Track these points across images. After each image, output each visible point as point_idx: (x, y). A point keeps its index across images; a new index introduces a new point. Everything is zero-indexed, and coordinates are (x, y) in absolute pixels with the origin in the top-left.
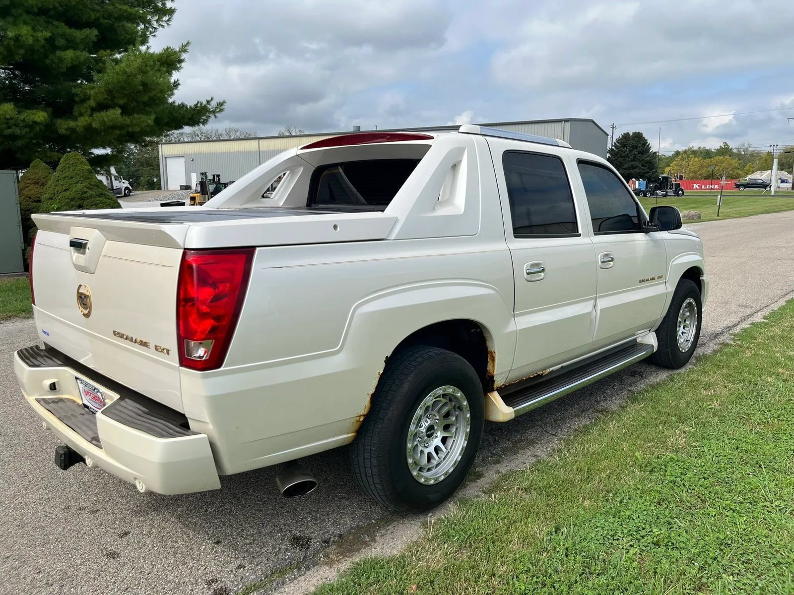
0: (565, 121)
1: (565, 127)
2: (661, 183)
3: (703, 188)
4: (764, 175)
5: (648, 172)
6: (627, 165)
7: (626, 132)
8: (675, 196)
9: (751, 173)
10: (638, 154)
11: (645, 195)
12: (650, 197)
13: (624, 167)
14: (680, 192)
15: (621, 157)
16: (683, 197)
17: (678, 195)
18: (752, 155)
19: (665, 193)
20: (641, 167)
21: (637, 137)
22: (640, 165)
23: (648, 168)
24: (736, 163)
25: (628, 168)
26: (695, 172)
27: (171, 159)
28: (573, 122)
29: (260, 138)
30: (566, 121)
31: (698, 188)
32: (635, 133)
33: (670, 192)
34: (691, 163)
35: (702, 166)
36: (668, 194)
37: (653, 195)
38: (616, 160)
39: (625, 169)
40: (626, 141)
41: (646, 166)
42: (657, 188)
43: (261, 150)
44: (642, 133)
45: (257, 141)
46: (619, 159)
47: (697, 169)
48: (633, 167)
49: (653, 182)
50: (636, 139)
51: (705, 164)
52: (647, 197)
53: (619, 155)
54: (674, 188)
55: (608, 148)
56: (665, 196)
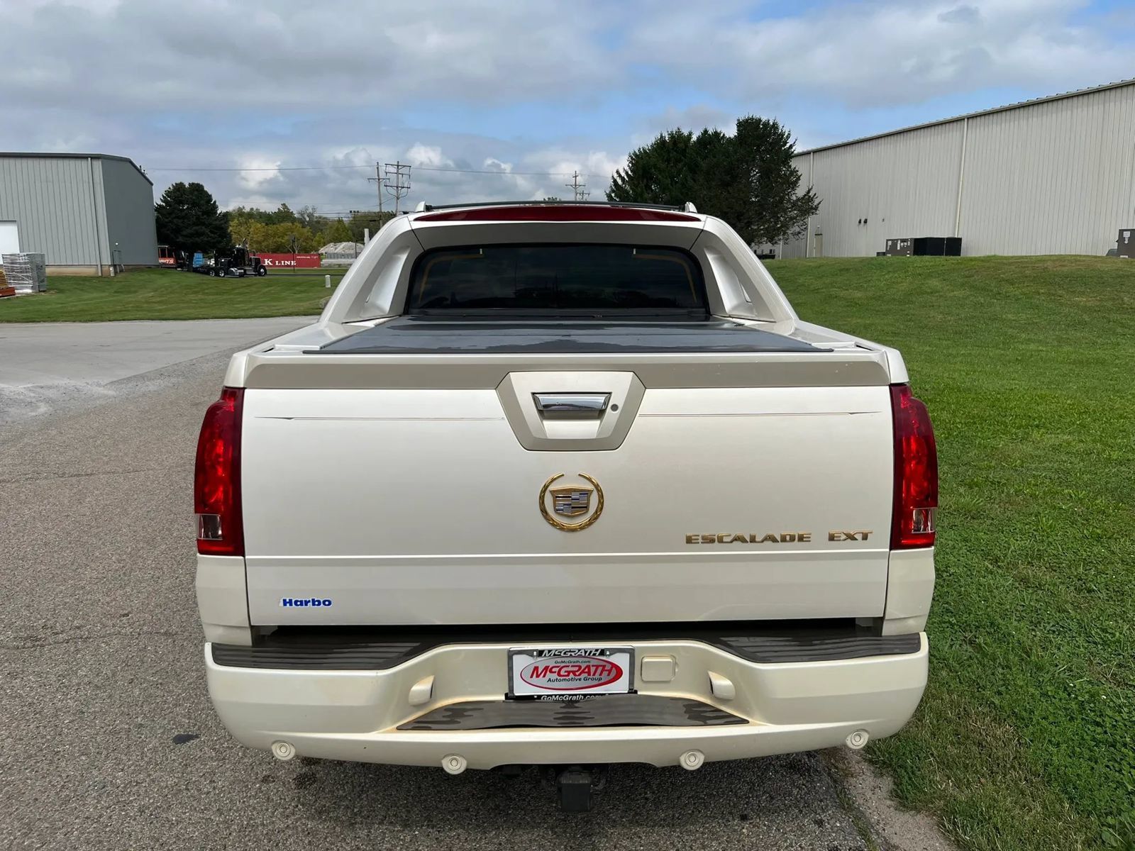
0: (92, 158)
1: (94, 167)
2: (236, 258)
3: (277, 264)
4: (339, 248)
5: (220, 242)
6: (188, 231)
7: (178, 182)
8: (255, 275)
9: (322, 245)
10: (203, 215)
11: (217, 275)
12: (224, 276)
13: (184, 233)
14: (262, 270)
15: (178, 217)
16: (266, 277)
17: (260, 274)
18: (318, 222)
19: (242, 271)
20: (209, 233)
21: (197, 190)
22: (207, 231)
23: (220, 236)
24: (308, 232)
25: (191, 236)
26: (259, 243)
28: (105, 161)
30: (95, 157)
31: (270, 264)
32: (193, 184)
33: (250, 270)
34: (252, 229)
35: (267, 236)
36: (248, 273)
37: (228, 274)
38: (170, 222)
39: (186, 236)
40: (182, 195)
41: (216, 233)
42: (230, 264)
44: (203, 185)
46: (175, 221)
47: (261, 239)
48: (198, 234)
49: (224, 256)
50: (196, 193)
51: (270, 232)
52: (220, 276)
53: (174, 216)
54: (253, 264)
55: (155, 204)
56: (241, 275)
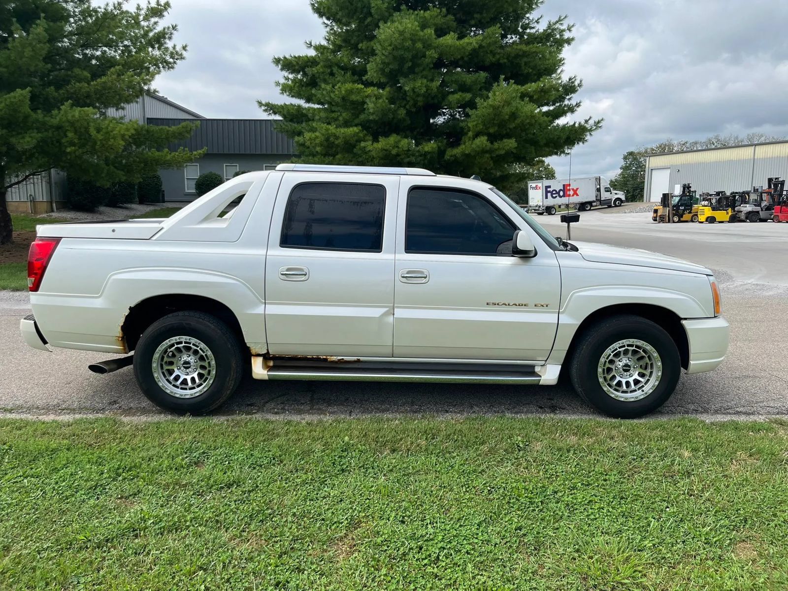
27: (657, 170)
29: (756, 145)
43: (756, 157)
45: (753, 148)
